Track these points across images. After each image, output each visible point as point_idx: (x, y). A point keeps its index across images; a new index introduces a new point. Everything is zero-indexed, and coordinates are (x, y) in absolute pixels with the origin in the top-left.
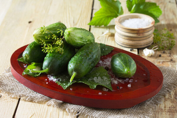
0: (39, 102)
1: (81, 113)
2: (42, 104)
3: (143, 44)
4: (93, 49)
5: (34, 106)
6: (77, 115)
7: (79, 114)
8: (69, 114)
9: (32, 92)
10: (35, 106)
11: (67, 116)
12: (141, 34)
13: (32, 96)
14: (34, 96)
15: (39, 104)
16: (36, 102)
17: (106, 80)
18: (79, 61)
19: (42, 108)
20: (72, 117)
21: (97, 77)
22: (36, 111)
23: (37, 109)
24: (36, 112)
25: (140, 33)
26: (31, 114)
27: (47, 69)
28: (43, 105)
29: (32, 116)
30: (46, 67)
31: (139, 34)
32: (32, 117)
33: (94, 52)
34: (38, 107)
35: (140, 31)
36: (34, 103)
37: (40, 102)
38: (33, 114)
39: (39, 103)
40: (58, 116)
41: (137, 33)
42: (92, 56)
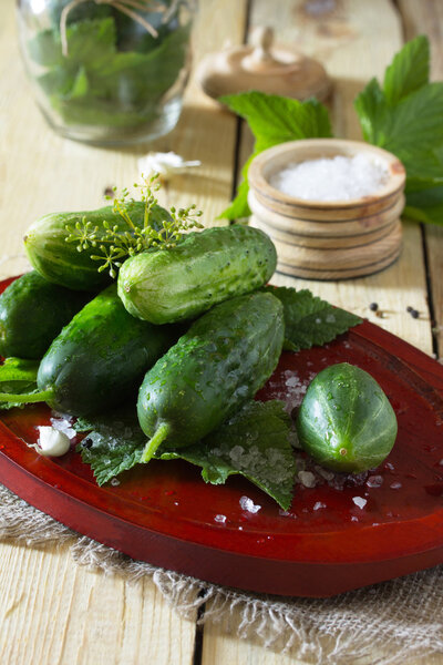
0: (41, 546)
1: (214, 596)
2: (54, 552)
3: (381, 257)
4: (249, 323)
5: (23, 563)
6: (198, 602)
7: (206, 597)
8: (167, 597)
9: (10, 501)
10: (27, 562)
11: (158, 607)
12: (373, 220)
13: (11, 515)
14: (18, 515)
15: (43, 554)
16: (29, 542)
17: (278, 462)
18: (185, 378)
19: (56, 570)
20: (176, 611)
21: (247, 449)
22: (29, 584)
23: (35, 574)
24: (32, 589)
25: (368, 217)
26: (10, 597)
27: (50, 389)
28: (57, 559)
29: (14, 607)
30: (47, 382)
31: (365, 221)
32: (17, 610)
33: (251, 337)
34: (37, 566)
35: (370, 208)
36: (23, 550)
37: (44, 545)
38: (18, 600)
39: (40, 549)
40: (120, 606)
41: (359, 219)
42: (244, 356)
